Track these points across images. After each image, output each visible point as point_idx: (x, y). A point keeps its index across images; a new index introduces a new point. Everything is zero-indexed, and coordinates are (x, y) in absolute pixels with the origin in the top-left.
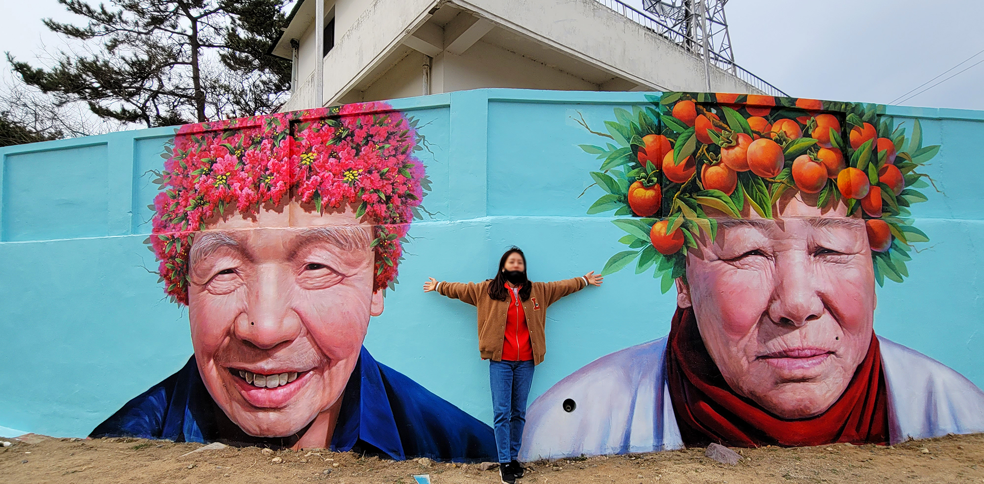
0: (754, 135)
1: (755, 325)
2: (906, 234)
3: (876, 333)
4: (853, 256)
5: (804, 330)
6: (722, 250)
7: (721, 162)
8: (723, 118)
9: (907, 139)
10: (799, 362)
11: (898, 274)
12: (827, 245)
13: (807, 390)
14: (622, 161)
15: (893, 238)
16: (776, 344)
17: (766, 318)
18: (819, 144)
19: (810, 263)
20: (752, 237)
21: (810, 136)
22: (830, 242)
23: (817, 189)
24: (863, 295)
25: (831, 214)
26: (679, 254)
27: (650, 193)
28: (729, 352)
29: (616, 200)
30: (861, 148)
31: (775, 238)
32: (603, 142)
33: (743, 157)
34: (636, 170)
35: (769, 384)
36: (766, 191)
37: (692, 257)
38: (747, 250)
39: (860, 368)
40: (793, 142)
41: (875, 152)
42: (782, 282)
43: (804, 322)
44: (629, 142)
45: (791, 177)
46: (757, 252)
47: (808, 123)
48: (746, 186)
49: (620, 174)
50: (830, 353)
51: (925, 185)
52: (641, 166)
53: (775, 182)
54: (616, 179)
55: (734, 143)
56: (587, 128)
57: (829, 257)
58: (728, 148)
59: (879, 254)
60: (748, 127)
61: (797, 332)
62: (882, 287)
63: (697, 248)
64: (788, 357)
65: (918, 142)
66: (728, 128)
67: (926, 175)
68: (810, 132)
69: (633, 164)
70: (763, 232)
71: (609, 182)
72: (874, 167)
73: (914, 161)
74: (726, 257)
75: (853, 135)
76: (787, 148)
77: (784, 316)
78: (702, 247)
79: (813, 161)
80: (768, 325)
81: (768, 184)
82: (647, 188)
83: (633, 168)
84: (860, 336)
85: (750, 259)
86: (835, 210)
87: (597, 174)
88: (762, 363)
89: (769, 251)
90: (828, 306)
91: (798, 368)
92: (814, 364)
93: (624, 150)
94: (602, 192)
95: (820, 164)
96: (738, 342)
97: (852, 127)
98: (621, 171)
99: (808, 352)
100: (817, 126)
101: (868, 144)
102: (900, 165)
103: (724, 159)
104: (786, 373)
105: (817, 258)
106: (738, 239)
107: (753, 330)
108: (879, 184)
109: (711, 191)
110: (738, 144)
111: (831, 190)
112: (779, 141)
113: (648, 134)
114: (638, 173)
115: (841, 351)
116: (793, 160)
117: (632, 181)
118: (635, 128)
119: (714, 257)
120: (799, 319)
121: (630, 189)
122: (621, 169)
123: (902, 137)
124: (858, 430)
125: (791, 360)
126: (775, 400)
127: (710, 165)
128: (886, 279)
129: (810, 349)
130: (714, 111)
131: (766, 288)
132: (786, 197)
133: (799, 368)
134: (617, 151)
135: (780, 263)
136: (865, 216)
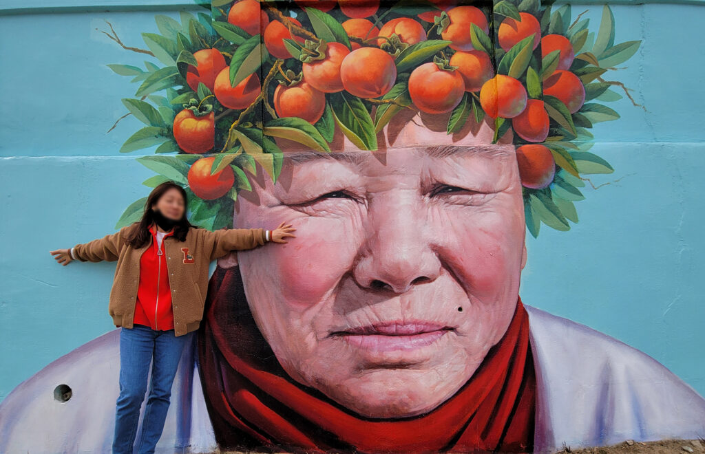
0: (353, 43)
1: (331, 290)
2: (579, 164)
3: (522, 301)
4: (493, 195)
5: (407, 298)
6: (287, 191)
7: (303, 81)
8: (306, 23)
9: (593, 34)
10: (397, 341)
11: (562, 219)
12: (452, 182)
13: (406, 380)
14: (165, 84)
15: (558, 169)
16: (362, 317)
17: (349, 282)
18: (453, 48)
19: (423, 206)
20: (334, 173)
21: (440, 37)
22: (457, 177)
23: (447, 107)
24: (505, 249)
25: (469, 140)
26: (226, 199)
27: (203, 125)
28: (288, 326)
29: (157, 134)
30: (515, 48)
31: (370, 174)
32: (140, 61)
33: (335, 73)
34: (184, 95)
35: (346, 370)
36: (368, 116)
37: (244, 203)
38: (326, 191)
39: (493, 351)
40: (411, 48)
41: (537, 53)
42: (377, 233)
43: (408, 286)
44: (175, 60)
45: (407, 95)
46: (340, 194)
47: (436, 20)
48: (338, 111)
49: (162, 101)
50: (447, 329)
51: (616, 97)
52: (191, 90)
53: (382, 103)
54: (157, 107)
55: (322, 56)
56: (119, 42)
57: (453, 197)
58: (312, 63)
59: (535, 192)
60: (343, 34)
61: (397, 300)
62: (536, 237)
63: (251, 190)
64: (378, 333)
65: (608, 36)
66: (314, 37)
67: (618, 83)
68: (440, 32)
69: (180, 87)
70: (352, 168)
71: (147, 111)
72: (535, 74)
73: (602, 64)
74: (292, 201)
75: (504, 30)
76: (403, 56)
77: (377, 277)
78: (259, 189)
79: (442, 70)
80: (351, 290)
81: (370, 107)
82: (199, 118)
83: (180, 92)
84: (498, 306)
85: (330, 203)
86: (475, 134)
87: (132, 102)
88: (338, 342)
89: (360, 191)
90: (448, 263)
91: (392, 349)
92: (421, 344)
93: (168, 71)
94: (139, 124)
95: (453, 73)
96: (302, 313)
97: (502, 19)
98: (163, 97)
99: (412, 328)
100: (451, 23)
101: (527, 43)
102: (580, 71)
103: (307, 78)
104: (375, 355)
105: (435, 199)
106: (312, 178)
107: (328, 298)
108: (541, 97)
109: (289, 119)
110: (327, 57)
111: (470, 108)
112: (389, 49)
113: (201, 48)
114: (187, 99)
115: (465, 327)
116: (410, 71)
117: (178, 109)
118: (184, 41)
119: (274, 200)
120: (401, 283)
121: (176, 120)
122: (164, 94)
123: (583, 32)
124: (484, 435)
125: (384, 339)
126: (354, 392)
127: (287, 85)
128: (543, 227)
129: (416, 323)
130: (294, 15)
131: (351, 241)
132: (398, 121)
133: (395, 349)
134: (159, 71)
135: (377, 207)
136: (517, 141)
